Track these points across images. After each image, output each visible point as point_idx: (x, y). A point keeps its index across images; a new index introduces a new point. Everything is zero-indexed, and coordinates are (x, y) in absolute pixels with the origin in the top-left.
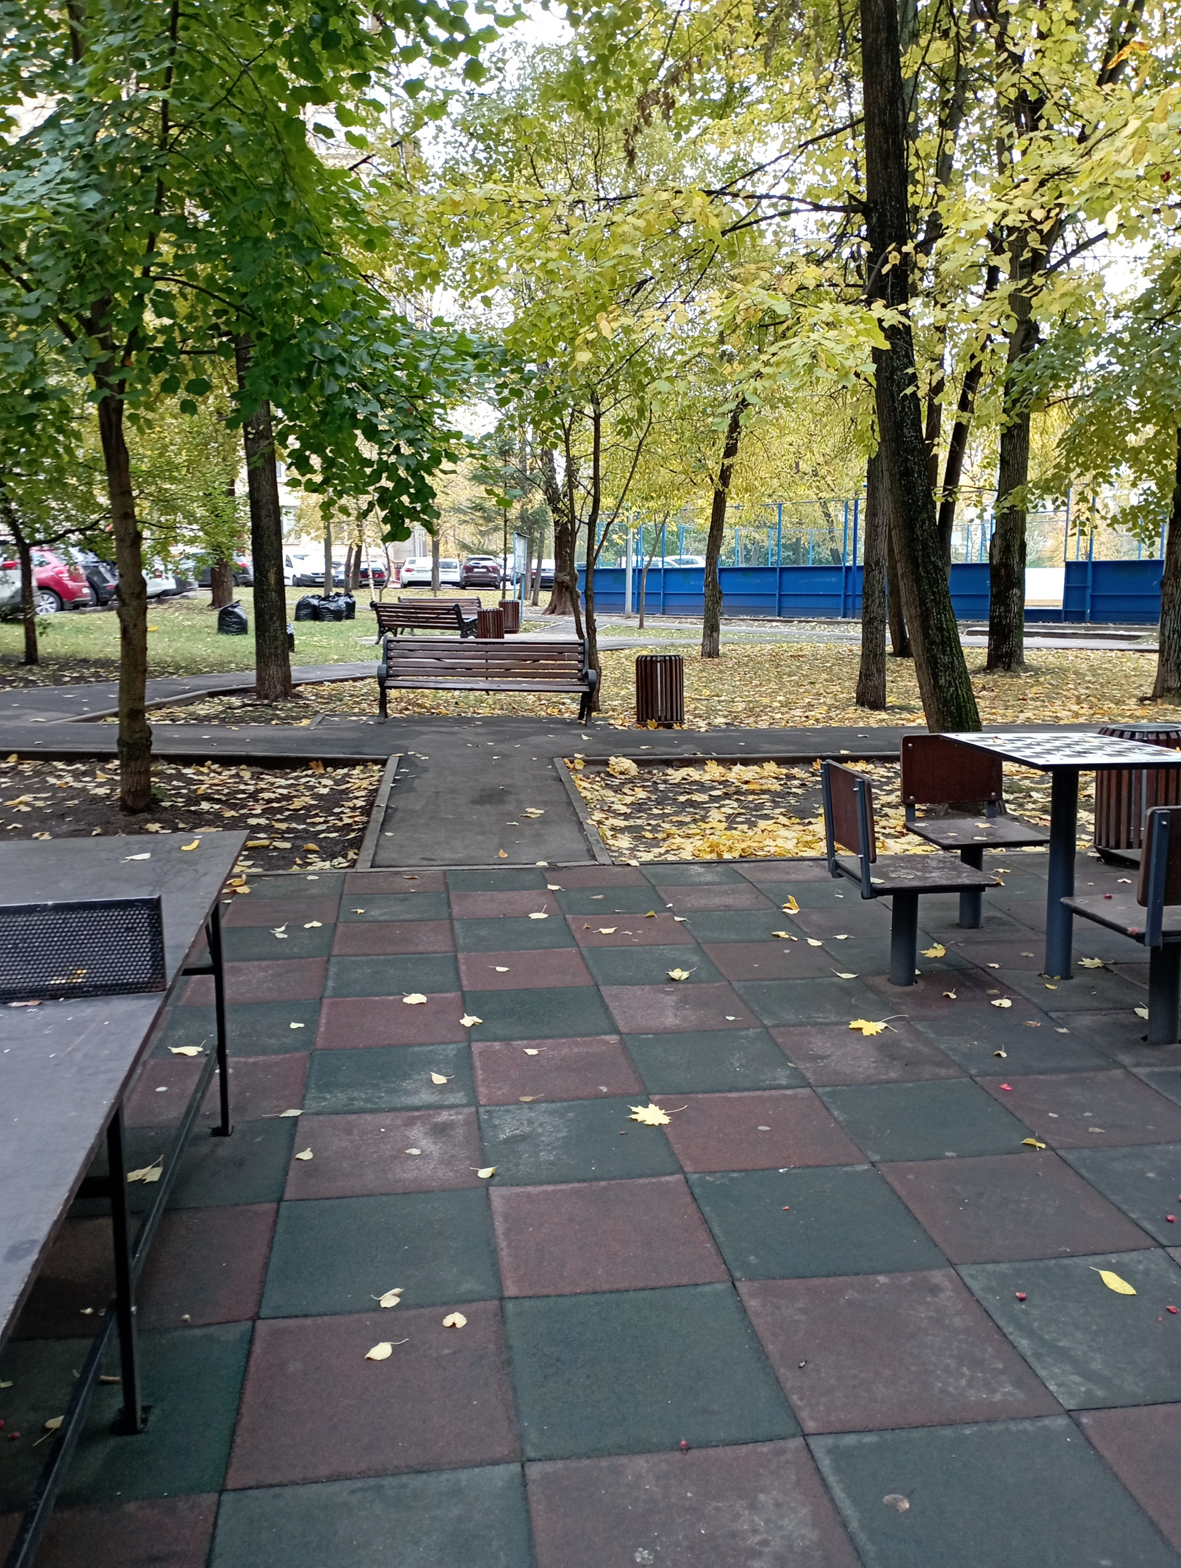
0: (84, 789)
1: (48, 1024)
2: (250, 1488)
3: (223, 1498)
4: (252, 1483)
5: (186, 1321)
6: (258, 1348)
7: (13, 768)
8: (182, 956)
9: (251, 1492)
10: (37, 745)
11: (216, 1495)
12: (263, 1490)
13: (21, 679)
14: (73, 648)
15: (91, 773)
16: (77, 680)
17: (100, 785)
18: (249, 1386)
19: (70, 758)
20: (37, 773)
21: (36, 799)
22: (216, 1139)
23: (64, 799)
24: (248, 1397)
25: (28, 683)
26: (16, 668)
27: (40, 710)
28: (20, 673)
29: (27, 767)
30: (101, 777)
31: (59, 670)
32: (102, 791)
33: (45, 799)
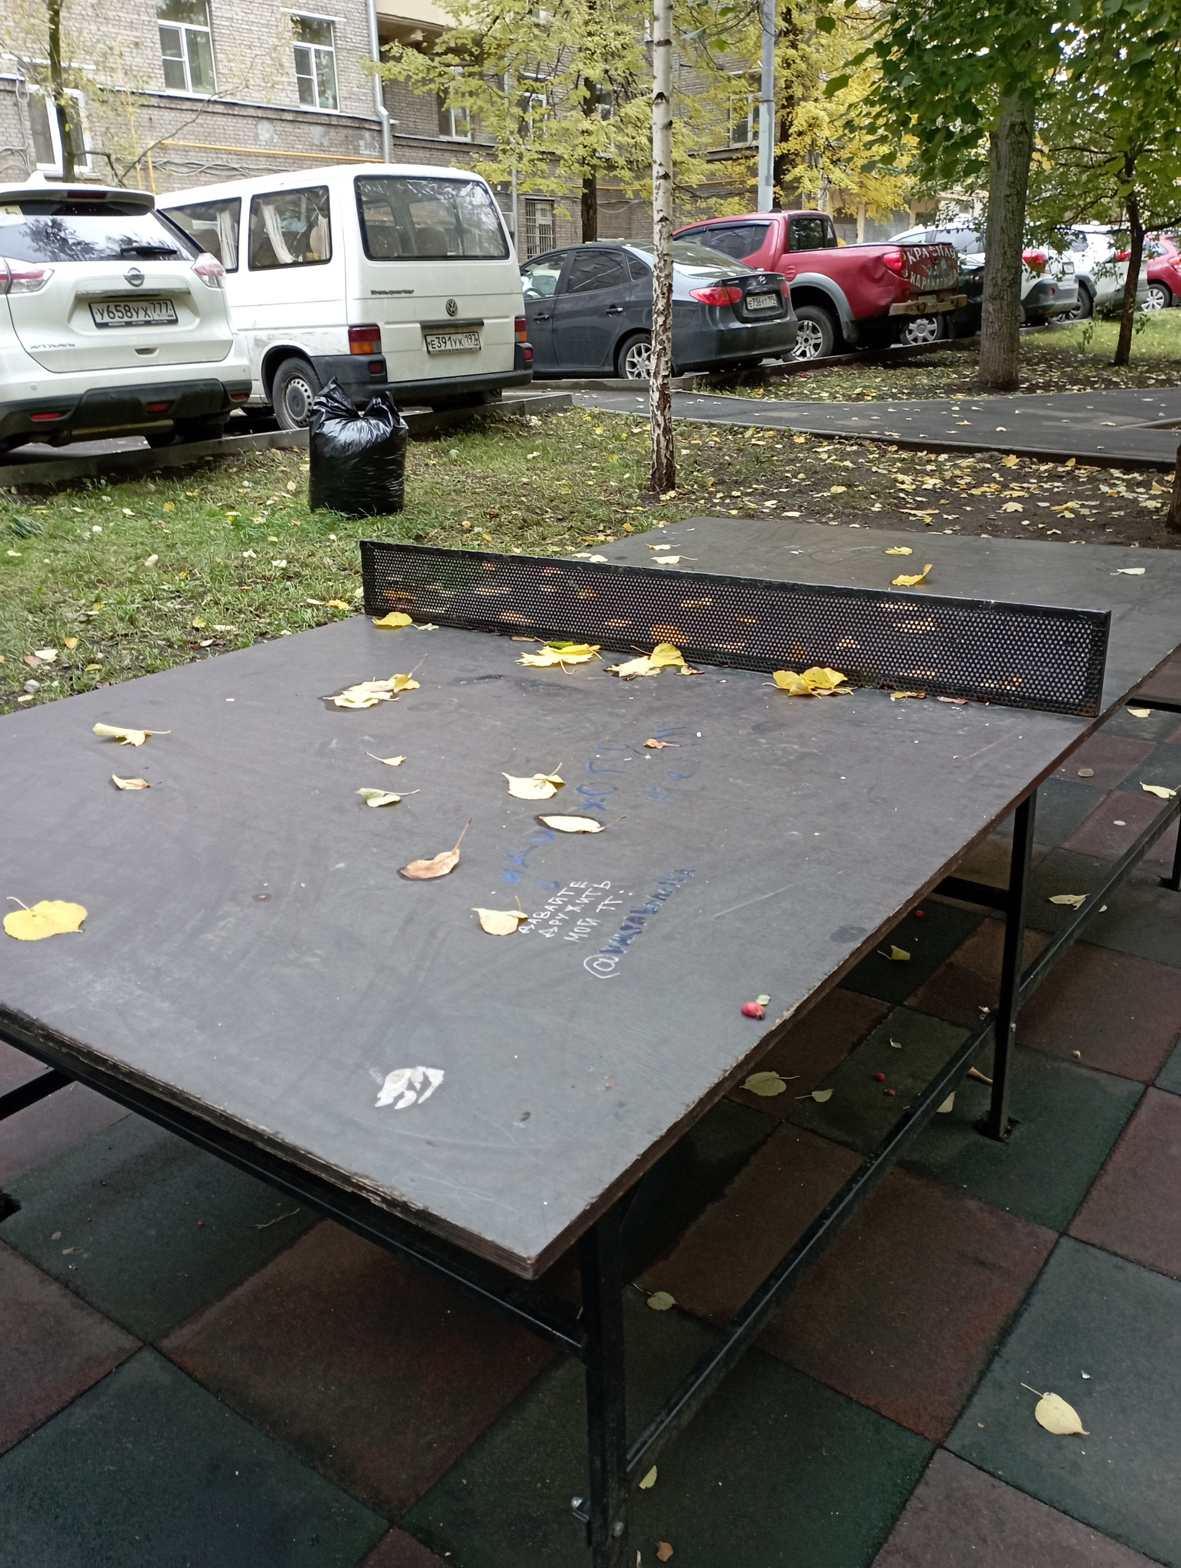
0: (1135, 501)
1: (964, 725)
2: (1093, 1245)
3: (1062, 1240)
4: (1096, 1241)
5: (1076, 1056)
6: (1143, 1115)
7: (1068, 473)
8: (1131, 684)
9: (1092, 1250)
10: (1099, 450)
11: (1056, 1235)
12: (1105, 1254)
13: (1104, 381)
14: (1170, 348)
15: (1147, 485)
16: (1162, 383)
17: (1153, 498)
18: (1122, 1147)
19: (1128, 466)
20: (1091, 479)
21: (1083, 506)
22: (1163, 890)
23: (1112, 509)
24: (1117, 1157)
25: (1109, 384)
26: (1104, 369)
27: (1113, 413)
28: (1105, 374)
29: (1082, 473)
30: (1157, 489)
31: (1147, 371)
32: (1152, 504)
33: (1091, 507)
